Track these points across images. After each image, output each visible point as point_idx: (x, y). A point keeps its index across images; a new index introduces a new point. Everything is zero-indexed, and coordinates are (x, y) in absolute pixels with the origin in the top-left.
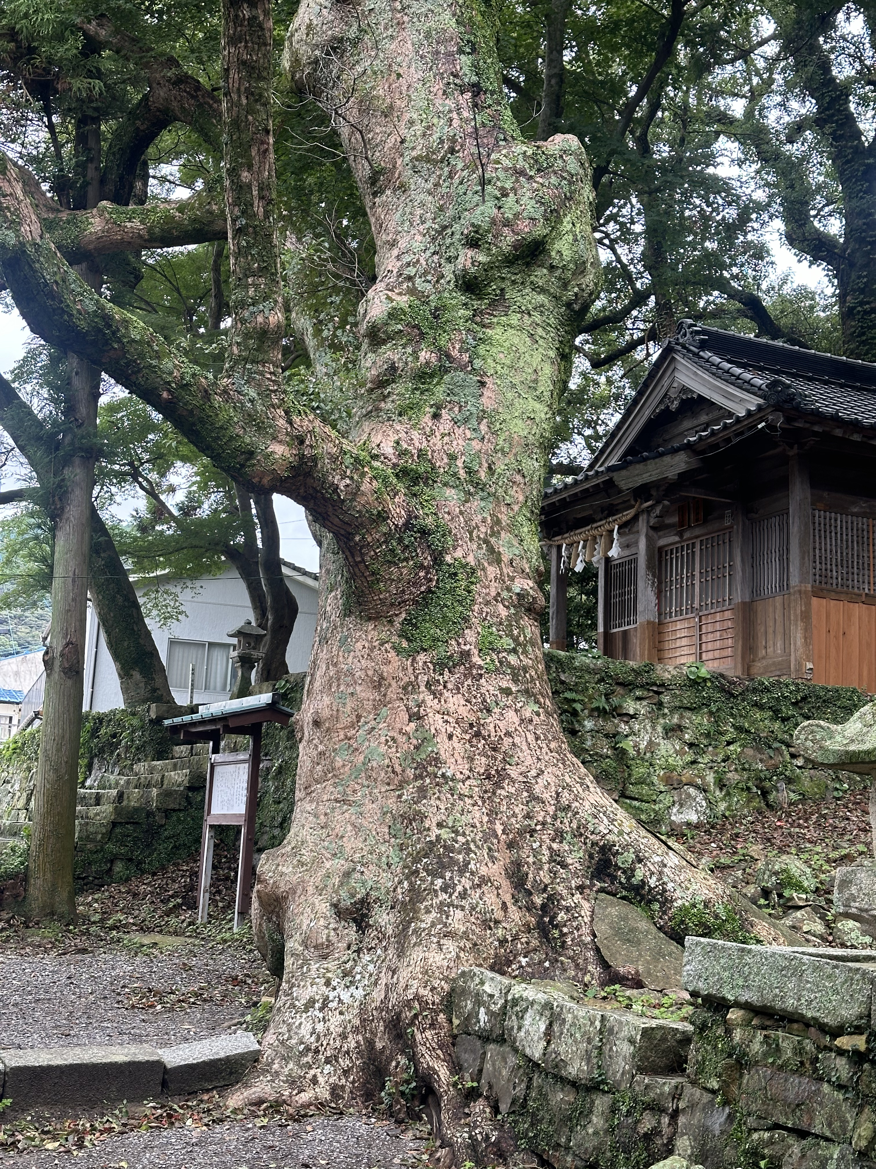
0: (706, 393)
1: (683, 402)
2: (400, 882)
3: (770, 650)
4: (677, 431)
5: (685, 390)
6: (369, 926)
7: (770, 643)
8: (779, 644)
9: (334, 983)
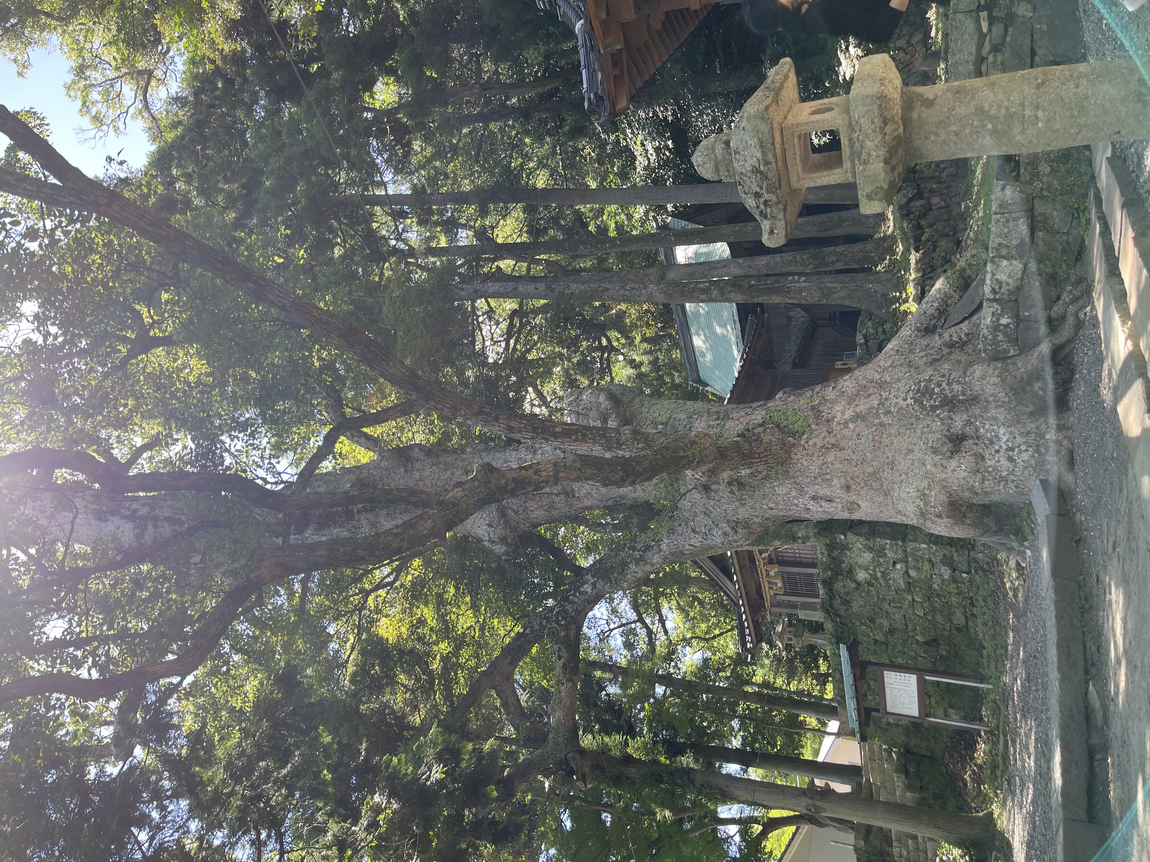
2: (938, 416)
6: (963, 434)
9: (997, 447)
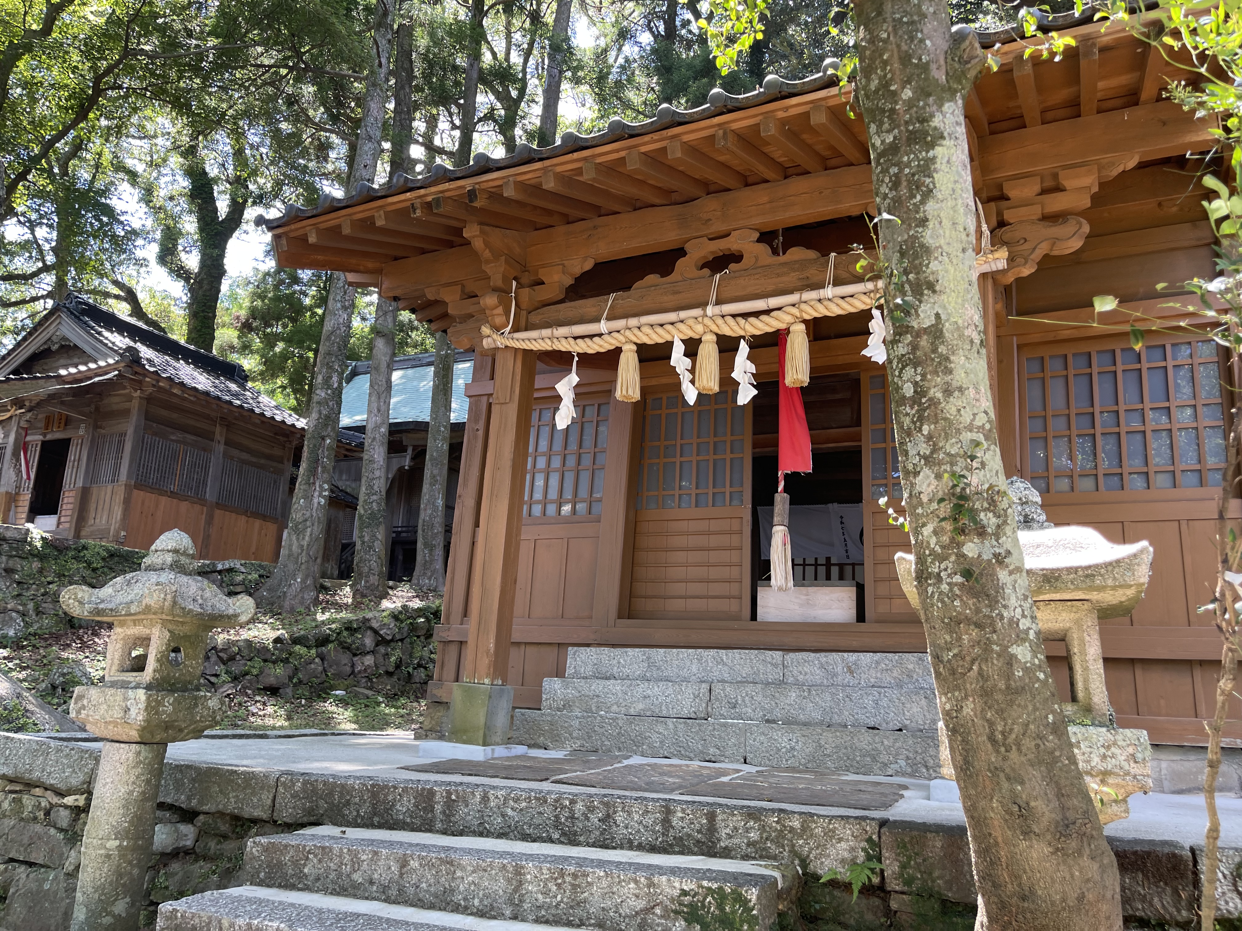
0: (80, 344)
1: (62, 346)
3: (97, 521)
4: (54, 365)
5: (64, 338)
7: (98, 516)
8: (105, 518)
